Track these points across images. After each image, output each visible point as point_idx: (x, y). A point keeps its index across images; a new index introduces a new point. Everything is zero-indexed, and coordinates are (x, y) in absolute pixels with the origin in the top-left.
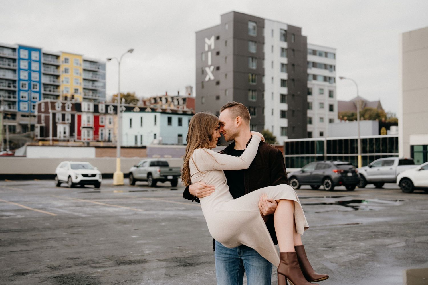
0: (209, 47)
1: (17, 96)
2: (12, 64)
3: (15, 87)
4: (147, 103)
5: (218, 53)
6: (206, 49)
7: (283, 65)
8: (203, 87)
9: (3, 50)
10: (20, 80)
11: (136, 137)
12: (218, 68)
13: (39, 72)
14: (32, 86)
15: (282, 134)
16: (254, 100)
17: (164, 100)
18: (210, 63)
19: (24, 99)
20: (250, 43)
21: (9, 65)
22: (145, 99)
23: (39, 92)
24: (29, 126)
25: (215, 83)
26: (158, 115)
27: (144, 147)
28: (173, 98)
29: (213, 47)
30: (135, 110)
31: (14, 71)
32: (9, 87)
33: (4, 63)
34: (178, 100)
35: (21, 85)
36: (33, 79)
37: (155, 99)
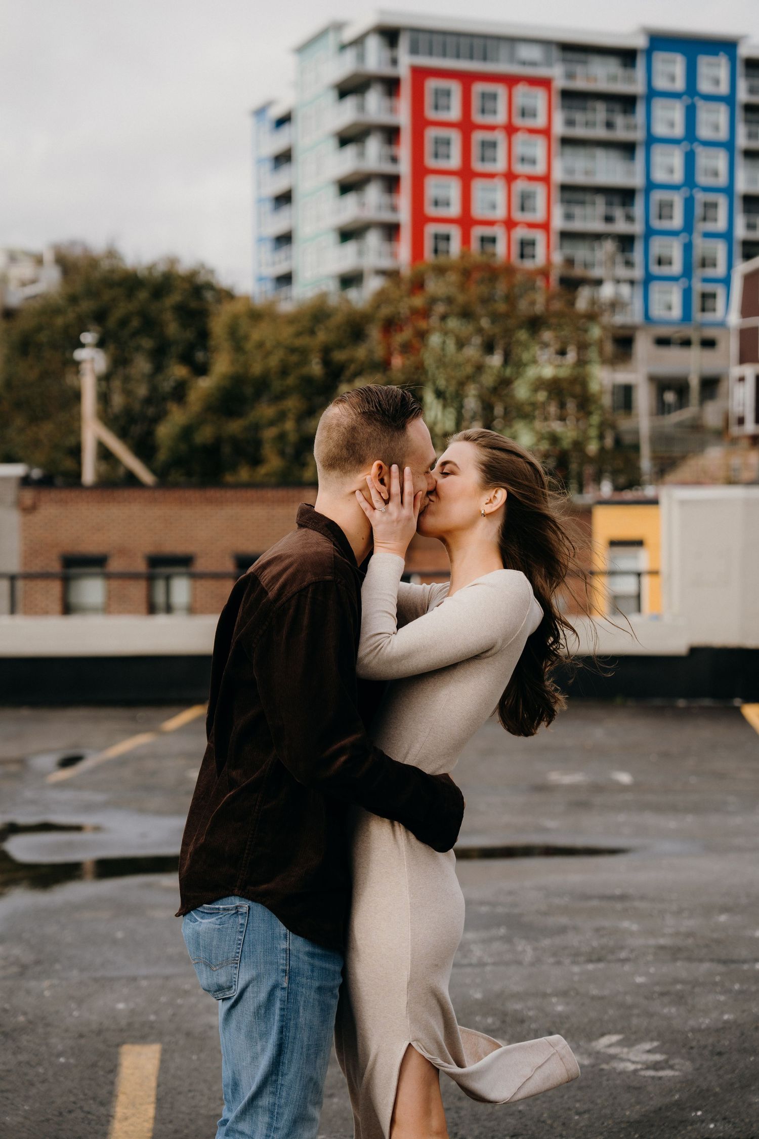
1: (638, 255)
2: (620, 120)
3: (630, 218)
9: (585, 62)
10: (651, 186)
13: (729, 145)
14: (699, 211)
19: (665, 270)
21: (609, 125)
23: (727, 236)
24: (694, 383)
31: (627, 149)
32: (609, 219)
33: (590, 116)
35: (654, 210)
36: (702, 179)
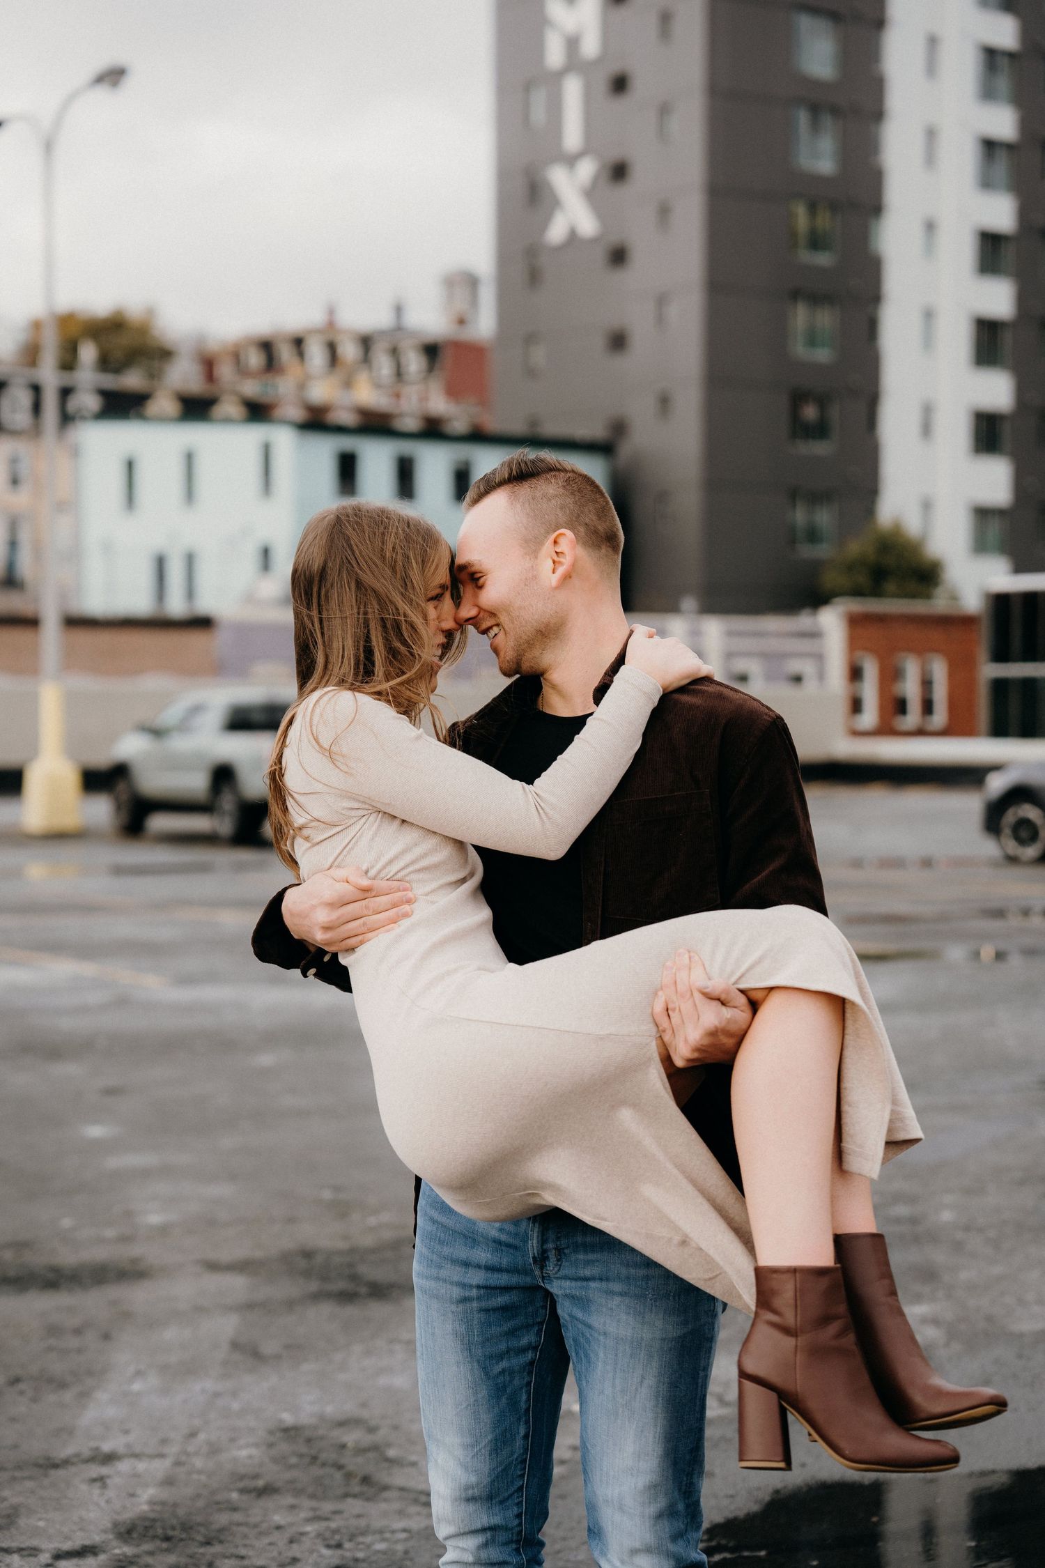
0: (573, 43)
4: (225, 371)
5: (620, 84)
6: (555, 55)
7: (990, 146)
8: (534, 277)
11: (160, 564)
12: (619, 172)
15: (980, 546)
16: (823, 355)
17: (316, 354)
18: (573, 136)
20: (805, 23)
22: (213, 345)
25: (599, 255)
26: (284, 439)
27: (203, 623)
28: (366, 342)
29: (591, 47)
30: (154, 407)
34: (394, 352)
37: (267, 347)
